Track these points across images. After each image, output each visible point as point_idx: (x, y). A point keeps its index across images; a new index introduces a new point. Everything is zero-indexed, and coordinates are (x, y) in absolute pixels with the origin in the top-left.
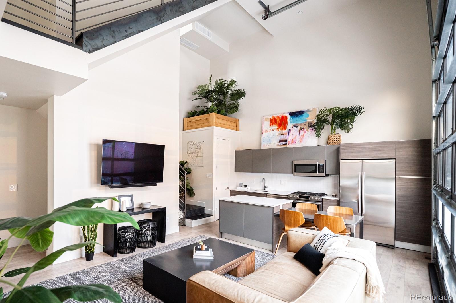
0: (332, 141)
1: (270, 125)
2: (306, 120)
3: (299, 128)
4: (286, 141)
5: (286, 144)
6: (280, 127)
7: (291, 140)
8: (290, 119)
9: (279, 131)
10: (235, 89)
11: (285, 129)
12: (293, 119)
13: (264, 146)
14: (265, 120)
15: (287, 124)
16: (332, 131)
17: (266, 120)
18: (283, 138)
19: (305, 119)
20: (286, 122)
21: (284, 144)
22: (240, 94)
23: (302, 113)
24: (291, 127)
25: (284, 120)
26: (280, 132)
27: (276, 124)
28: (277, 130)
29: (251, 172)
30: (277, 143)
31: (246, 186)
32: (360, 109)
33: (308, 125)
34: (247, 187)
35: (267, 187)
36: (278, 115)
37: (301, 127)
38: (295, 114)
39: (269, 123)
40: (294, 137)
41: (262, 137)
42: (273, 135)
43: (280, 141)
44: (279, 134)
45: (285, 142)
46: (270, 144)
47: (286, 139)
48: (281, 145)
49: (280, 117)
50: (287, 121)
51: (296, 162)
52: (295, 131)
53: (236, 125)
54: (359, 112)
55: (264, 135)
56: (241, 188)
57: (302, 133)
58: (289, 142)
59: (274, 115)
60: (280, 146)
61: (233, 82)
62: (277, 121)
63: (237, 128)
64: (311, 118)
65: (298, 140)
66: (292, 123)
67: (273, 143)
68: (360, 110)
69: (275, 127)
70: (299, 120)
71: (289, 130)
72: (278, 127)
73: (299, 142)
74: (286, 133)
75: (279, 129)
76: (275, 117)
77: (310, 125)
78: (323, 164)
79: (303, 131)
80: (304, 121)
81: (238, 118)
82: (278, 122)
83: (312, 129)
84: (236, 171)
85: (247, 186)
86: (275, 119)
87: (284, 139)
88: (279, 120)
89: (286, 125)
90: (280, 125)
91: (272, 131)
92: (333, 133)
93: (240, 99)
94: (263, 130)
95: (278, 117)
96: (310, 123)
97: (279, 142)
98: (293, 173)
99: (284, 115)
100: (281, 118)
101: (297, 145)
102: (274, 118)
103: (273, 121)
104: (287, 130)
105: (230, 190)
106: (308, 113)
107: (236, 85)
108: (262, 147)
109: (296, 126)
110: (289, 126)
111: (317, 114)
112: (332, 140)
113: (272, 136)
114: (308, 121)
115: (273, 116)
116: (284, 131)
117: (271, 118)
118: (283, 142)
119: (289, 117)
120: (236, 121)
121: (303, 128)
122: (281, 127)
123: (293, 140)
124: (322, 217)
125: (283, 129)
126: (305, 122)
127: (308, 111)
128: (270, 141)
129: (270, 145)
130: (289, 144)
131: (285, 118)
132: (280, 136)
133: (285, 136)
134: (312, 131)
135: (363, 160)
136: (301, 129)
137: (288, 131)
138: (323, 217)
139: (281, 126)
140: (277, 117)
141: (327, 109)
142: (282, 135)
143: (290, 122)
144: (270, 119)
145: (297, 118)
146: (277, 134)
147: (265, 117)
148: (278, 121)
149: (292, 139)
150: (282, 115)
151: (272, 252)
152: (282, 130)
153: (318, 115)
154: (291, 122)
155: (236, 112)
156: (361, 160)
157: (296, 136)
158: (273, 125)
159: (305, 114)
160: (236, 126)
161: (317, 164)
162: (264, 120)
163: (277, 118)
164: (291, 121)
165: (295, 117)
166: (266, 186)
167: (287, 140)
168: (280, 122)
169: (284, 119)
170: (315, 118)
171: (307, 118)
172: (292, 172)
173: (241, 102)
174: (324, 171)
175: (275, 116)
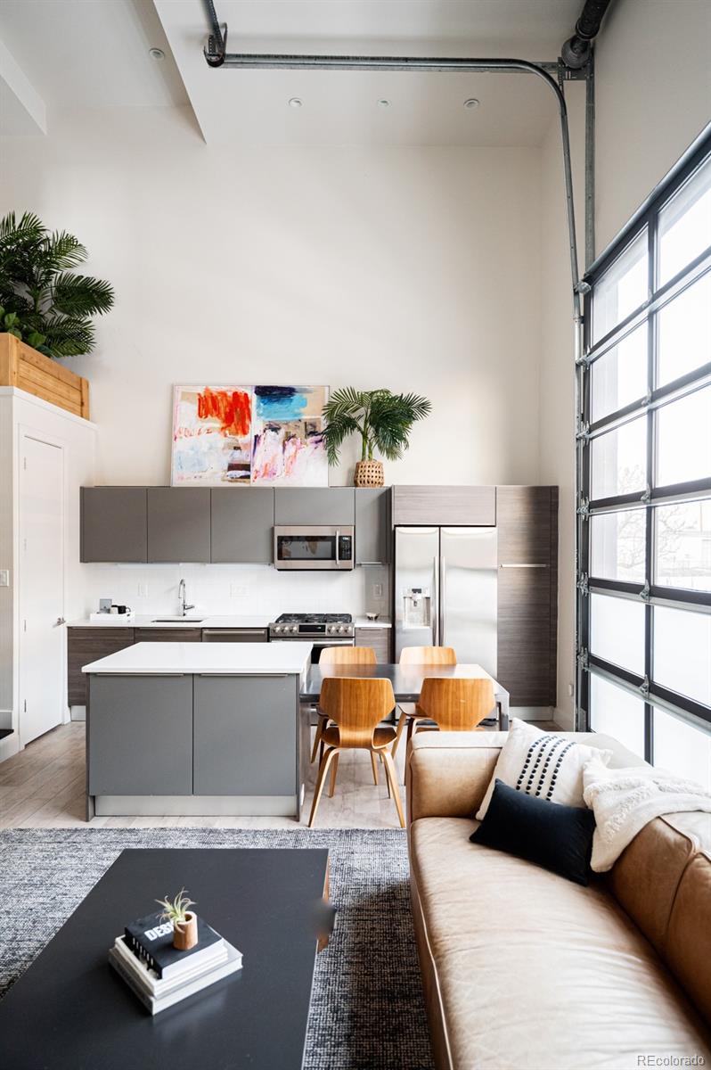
0: (367, 478)
1: (200, 416)
2: (300, 414)
3: (282, 432)
4: (247, 467)
5: (248, 477)
6: (230, 426)
7: (261, 466)
8: (258, 407)
9: (225, 436)
10: (76, 272)
11: (245, 433)
12: (266, 406)
13: (182, 478)
14: (182, 399)
15: (250, 420)
16: (364, 450)
17: (186, 396)
18: (240, 457)
19: (296, 411)
20: (246, 411)
21: (242, 477)
22: (94, 296)
23: (290, 394)
24: (262, 430)
25: (239, 405)
26: (231, 439)
27: (217, 415)
28: (222, 433)
29: (143, 562)
30: (222, 474)
31: (122, 610)
32: (423, 404)
33: (306, 430)
34: (125, 612)
35: (192, 607)
36: (224, 389)
37: (287, 433)
38: (270, 392)
39: (196, 408)
40: (271, 458)
41: (175, 451)
42: (210, 448)
43: (232, 467)
44: (228, 446)
45: (246, 470)
46: (200, 474)
47: (247, 461)
48: (233, 479)
49: (230, 394)
50: (249, 410)
51: (279, 532)
52: (271, 441)
53: (82, 399)
54: (421, 412)
55: (181, 445)
56: (105, 616)
57: (290, 448)
58: (257, 472)
59: (210, 387)
60: (231, 481)
61: (68, 244)
62: (220, 404)
63: (84, 408)
64: (312, 410)
65: (280, 469)
66: (262, 418)
67: (210, 471)
68: (424, 406)
69: (215, 423)
70: (280, 412)
71: (256, 437)
72: (224, 425)
73: (283, 475)
74: (247, 444)
75: (227, 432)
76: (215, 394)
77: (310, 429)
78: (351, 537)
79: (294, 443)
80: (296, 415)
81: (86, 377)
82: (222, 409)
83: (317, 442)
84: (85, 558)
85: (125, 608)
86: (214, 399)
87: (242, 463)
88: (225, 403)
89: (247, 422)
90: (228, 420)
91: (204, 434)
92: (367, 458)
93: (92, 313)
94: (177, 428)
95: (224, 394)
96: (311, 425)
97: (226, 468)
98: (273, 562)
99: (241, 390)
100: (230, 399)
101: (279, 482)
102: (211, 394)
103: (208, 405)
104: (250, 437)
105: (69, 628)
106: (305, 396)
107: (81, 261)
108: (176, 483)
109: (275, 429)
110: (256, 425)
111: (327, 403)
112: (367, 474)
113: (206, 450)
114: (305, 417)
115: (207, 390)
116: (241, 439)
117: (203, 396)
118: (240, 472)
119: (254, 398)
120: (81, 386)
121: (294, 436)
122: (233, 426)
123: (266, 465)
124: (444, 686)
125: (239, 432)
126: (297, 418)
127: (304, 391)
128: (200, 463)
129: (201, 477)
130: (256, 478)
131: (242, 400)
132: (232, 451)
133: (245, 452)
134: (315, 445)
135: (442, 528)
136: (288, 437)
137: (253, 438)
138: (448, 685)
139: (233, 421)
140: (219, 393)
141: (353, 392)
142: (235, 448)
143: (259, 415)
144: (197, 397)
145: (276, 406)
146: (223, 446)
147: (182, 389)
148: (222, 406)
149: (264, 465)
150: (234, 390)
151: (296, 817)
152: (237, 433)
153: (329, 405)
154: (262, 415)
155: (82, 352)
156: (438, 528)
157: (276, 455)
158: (209, 416)
159: (296, 397)
160: (82, 404)
161: (335, 537)
162: (178, 396)
163: (219, 398)
164: (261, 412)
165: (270, 401)
166: (188, 604)
167: (249, 465)
168: (228, 410)
169: (242, 403)
170: (323, 412)
171: (302, 410)
172: (269, 558)
173: (98, 321)
174: (351, 555)
175: (214, 389)
